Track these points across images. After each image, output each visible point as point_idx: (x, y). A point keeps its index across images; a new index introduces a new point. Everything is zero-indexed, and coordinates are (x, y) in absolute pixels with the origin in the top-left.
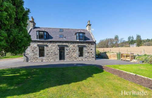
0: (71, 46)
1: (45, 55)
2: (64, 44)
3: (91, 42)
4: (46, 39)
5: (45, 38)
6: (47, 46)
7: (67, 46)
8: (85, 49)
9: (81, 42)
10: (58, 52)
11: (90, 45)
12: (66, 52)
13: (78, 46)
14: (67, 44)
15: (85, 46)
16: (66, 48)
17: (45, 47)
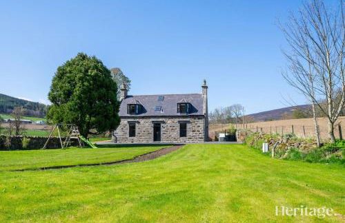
0: (169, 122)
1: (136, 134)
2: (160, 120)
3: (197, 116)
4: (139, 113)
5: (137, 112)
6: (139, 122)
7: (164, 122)
8: (189, 126)
9: (183, 117)
10: (151, 130)
11: (197, 120)
12: (162, 130)
13: (179, 122)
14: (164, 119)
15: (189, 122)
16: (162, 125)
17: (137, 124)
